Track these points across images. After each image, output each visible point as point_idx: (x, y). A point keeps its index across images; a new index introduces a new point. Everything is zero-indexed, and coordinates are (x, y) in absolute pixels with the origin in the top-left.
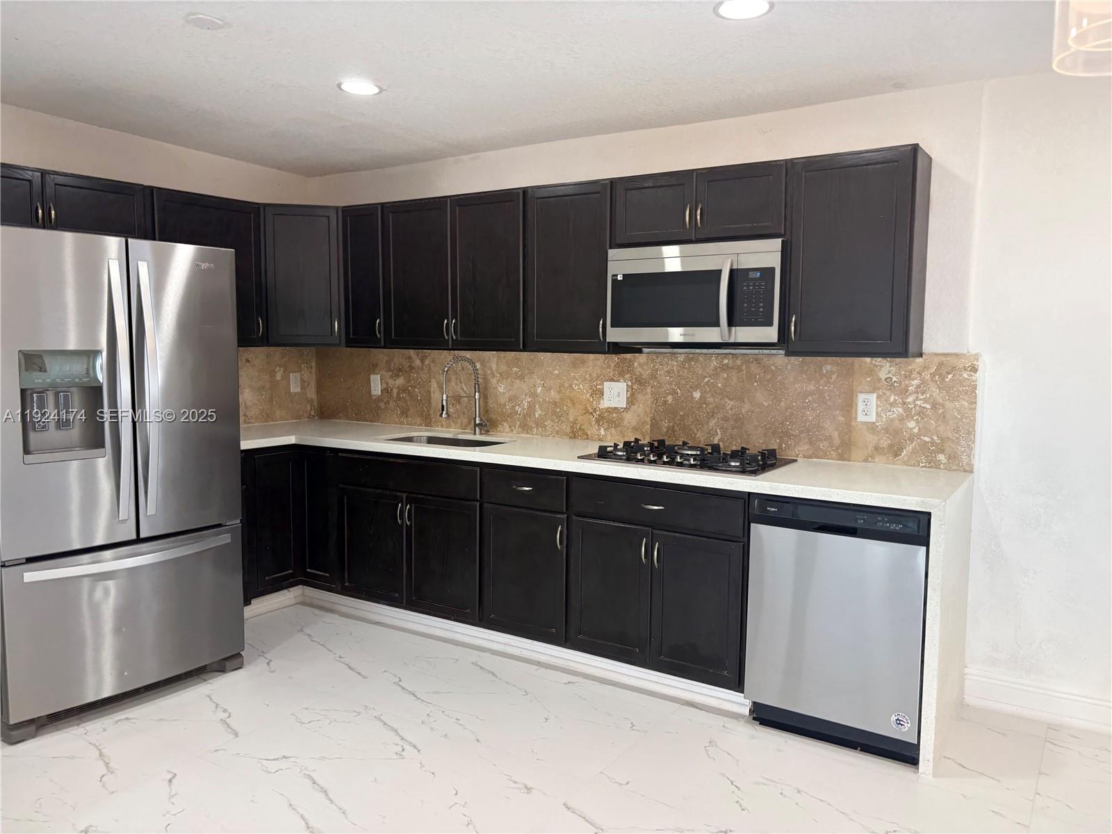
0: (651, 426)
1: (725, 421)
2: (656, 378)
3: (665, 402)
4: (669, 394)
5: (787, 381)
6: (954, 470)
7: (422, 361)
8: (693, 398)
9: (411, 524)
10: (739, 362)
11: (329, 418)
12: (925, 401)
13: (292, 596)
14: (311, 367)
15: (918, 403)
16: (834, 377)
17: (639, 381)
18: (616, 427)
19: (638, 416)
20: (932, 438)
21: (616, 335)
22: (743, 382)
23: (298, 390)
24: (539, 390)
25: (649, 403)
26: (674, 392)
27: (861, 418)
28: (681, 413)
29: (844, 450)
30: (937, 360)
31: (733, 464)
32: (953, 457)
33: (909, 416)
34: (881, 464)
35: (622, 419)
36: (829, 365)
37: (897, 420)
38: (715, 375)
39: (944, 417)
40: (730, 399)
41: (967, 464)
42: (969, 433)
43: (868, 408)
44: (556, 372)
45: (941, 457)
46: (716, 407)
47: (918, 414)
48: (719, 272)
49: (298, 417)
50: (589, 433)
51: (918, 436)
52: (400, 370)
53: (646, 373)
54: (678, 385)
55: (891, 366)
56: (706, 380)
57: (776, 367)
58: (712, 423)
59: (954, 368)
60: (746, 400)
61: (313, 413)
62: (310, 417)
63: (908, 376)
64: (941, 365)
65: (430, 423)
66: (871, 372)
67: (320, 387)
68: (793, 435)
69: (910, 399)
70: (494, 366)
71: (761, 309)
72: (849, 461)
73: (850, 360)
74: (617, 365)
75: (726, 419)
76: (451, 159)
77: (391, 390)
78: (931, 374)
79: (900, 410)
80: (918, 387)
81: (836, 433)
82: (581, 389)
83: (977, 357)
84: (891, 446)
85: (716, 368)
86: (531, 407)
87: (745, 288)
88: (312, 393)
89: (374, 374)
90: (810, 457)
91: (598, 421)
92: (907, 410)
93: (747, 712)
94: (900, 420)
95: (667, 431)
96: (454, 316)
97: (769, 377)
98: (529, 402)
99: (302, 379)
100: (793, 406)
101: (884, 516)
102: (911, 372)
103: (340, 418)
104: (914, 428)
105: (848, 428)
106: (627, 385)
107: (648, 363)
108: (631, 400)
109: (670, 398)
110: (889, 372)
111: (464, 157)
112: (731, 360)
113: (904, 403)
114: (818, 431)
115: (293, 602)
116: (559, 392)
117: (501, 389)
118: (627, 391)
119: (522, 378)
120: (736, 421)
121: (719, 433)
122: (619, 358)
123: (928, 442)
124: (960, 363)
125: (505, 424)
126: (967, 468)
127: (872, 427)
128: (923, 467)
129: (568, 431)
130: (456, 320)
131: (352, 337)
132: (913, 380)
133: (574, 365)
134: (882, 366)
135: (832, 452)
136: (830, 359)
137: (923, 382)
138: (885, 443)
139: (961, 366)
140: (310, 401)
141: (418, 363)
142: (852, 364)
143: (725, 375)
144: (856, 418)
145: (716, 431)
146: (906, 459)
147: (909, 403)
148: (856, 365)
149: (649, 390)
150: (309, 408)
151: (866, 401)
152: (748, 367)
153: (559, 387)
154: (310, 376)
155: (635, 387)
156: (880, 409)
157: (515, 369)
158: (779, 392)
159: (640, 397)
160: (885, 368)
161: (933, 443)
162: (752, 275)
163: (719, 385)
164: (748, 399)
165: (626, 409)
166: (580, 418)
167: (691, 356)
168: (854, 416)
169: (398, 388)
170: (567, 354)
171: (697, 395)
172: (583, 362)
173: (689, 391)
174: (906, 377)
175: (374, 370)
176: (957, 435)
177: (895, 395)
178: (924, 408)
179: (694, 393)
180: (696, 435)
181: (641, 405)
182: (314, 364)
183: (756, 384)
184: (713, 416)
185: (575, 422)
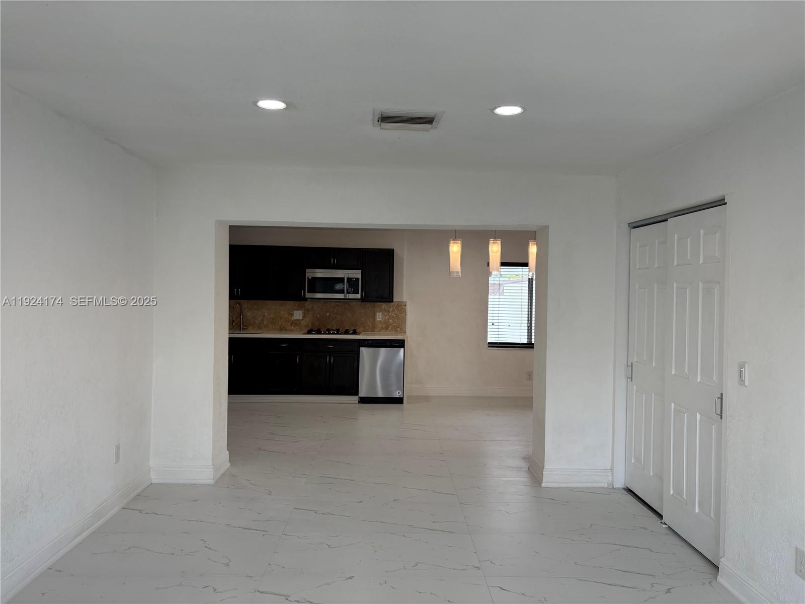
0: (311, 325)
2: (313, 309)
3: (317, 317)
4: (318, 314)
5: (356, 310)
6: (402, 333)
8: (326, 315)
10: (342, 304)
12: (394, 314)
15: (392, 315)
16: (370, 308)
18: (298, 326)
19: (307, 322)
20: (396, 324)
21: (309, 295)
24: (266, 314)
25: (311, 317)
26: (320, 314)
27: (378, 319)
28: (322, 320)
29: (373, 329)
30: (397, 303)
32: (401, 329)
33: (390, 319)
35: (300, 323)
36: (368, 304)
38: (334, 308)
39: (399, 318)
40: (339, 315)
41: (405, 329)
42: (405, 322)
43: (379, 317)
44: (274, 307)
45: (398, 329)
46: (334, 318)
47: (393, 318)
48: (344, 278)
50: (288, 328)
51: (393, 324)
53: (310, 308)
54: (321, 311)
56: (331, 309)
58: (333, 323)
59: (401, 305)
63: (390, 308)
64: (398, 304)
66: (380, 307)
70: (246, 306)
71: (355, 289)
72: (374, 332)
73: (374, 303)
74: (299, 305)
79: (388, 317)
80: (392, 310)
81: (371, 325)
82: (284, 313)
84: (386, 327)
85: (334, 306)
86: (262, 320)
90: (364, 332)
91: (291, 324)
92: (390, 317)
93: (358, 401)
94: (388, 320)
95: (317, 326)
102: (390, 306)
104: (392, 322)
105: (374, 322)
106: (303, 312)
107: (310, 304)
108: (304, 317)
109: (318, 316)
110: (385, 307)
112: (339, 303)
113: (389, 315)
114: (365, 324)
116: (275, 315)
117: (250, 314)
118: (303, 314)
119: (258, 310)
120: (340, 322)
122: (299, 303)
124: (403, 304)
125: (252, 327)
126: (405, 331)
127: (380, 322)
128: (394, 332)
129: (278, 328)
133: (281, 305)
135: (370, 330)
137: (394, 309)
138: (384, 326)
142: (375, 305)
143: (337, 308)
145: (334, 325)
146: (390, 330)
149: (311, 313)
151: (379, 315)
152: (344, 305)
153: (275, 313)
155: (306, 312)
156: (382, 317)
157: (255, 307)
158: (354, 313)
159: (307, 316)
160: (384, 305)
161: (396, 326)
162: (352, 280)
163: (335, 311)
164: (345, 316)
165: (302, 320)
166: (284, 323)
167: (326, 302)
168: (375, 319)
170: (278, 301)
171: (328, 314)
172: (285, 304)
173: (325, 313)
176: (402, 323)
177: (386, 313)
178: (394, 316)
181: (308, 318)
184: (333, 321)
185: (282, 324)
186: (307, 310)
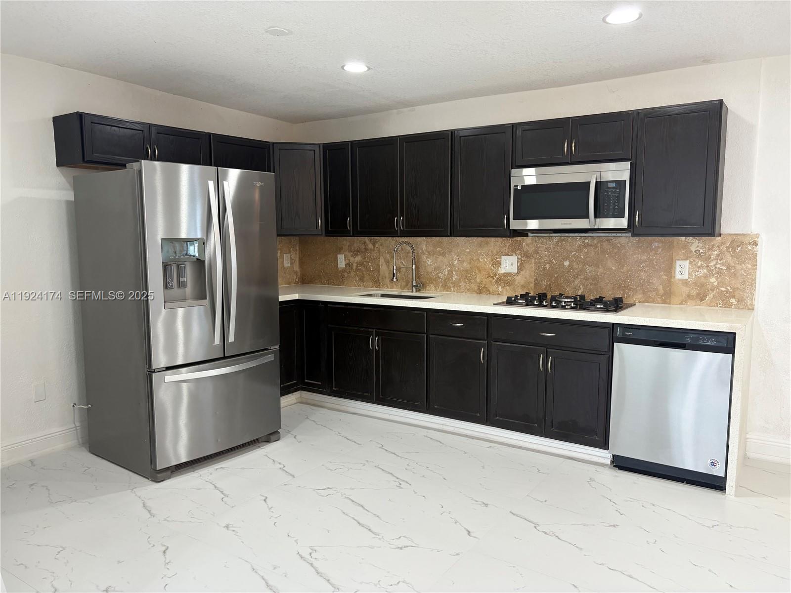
0: (534, 284)
1: (586, 280)
2: (538, 253)
3: (545, 269)
4: (547, 263)
5: (628, 254)
6: (742, 309)
7: (374, 244)
8: (564, 265)
9: (379, 349)
10: (595, 242)
11: (308, 284)
12: (723, 264)
13: (294, 398)
14: (296, 250)
15: (718, 266)
16: (660, 250)
17: (526, 255)
18: (510, 285)
19: (526, 278)
20: (727, 289)
21: (515, 225)
22: (598, 254)
23: (289, 265)
24: (456, 262)
25: (533, 269)
26: (550, 262)
27: (678, 276)
28: (556, 276)
29: (666, 297)
30: (730, 238)
31: (599, 306)
32: (740, 300)
33: (711, 273)
34: (691, 306)
35: (514, 280)
36: (657, 242)
37: (703, 278)
38: (579, 249)
39: (735, 275)
40: (589, 266)
41: (751, 304)
42: (752, 285)
43: (683, 270)
44: (468, 250)
45: (733, 300)
46: (580, 271)
47: (718, 273)
48: (589, 183)
49: (289, 283)
50: (491, 290)
51: (717, 287)
52: (358, 251)
53: (531, 250)
54: (553, 257)
55: (699, 243)
56: (573, 253)
57: (620, 244)
58: (577, 281)
59: (742, 243)
60: (600, 267)
61: (297, 281)
62: (296, 283)
63: (711, 249)
64: (733, 241)
65: (379, 285)
66: (685, 247)
67: (302, 264)
68: (632, 288)
69: (712, 264)
70: (424, 247)
71: (617, 207)
72: (670, 304)
73: (671, 239)
74: (511, 245)
75: (587, 279)
76: (395, 111)
77: (352, 265)
78: (726, 247)
79: (705, 271)
80: (718, 255)
81: (661, 286)
82: (485, 261)
83: (757, 236)
84: (698, 294)
85: (579, 246)
86: (450, 274)
87: (606, 193)
88: (297, 268)
89: (340, 254)
90: (643, 302)
91: (497, 282)
92: (710, 271)
93: (609, 462)
94: (705, 277)
95: (546, 287)
96: (402, 215)
97: (616, 251)
98: (448, 271)
99: (291, 258)
100: (632, 270)
101: (703, 336)
102: (713, 246)
103: (316, 283)
104: (715, 282)
105: (669, 283)
106: (518, 258)
107: (532, 243)
108: (521, 268)
109: (548, 266)
110: (698, 246)
111: (405, 110)
112: (590, 241)
113: (708, 266)
114: (649, 285)
115: (295, 401)
116: (470, 263)
117: (429, 262)
118: (518, 262)
119: (443, 255)
120: (593, 280)
121: (582, 289)
122: (512, 241)
123: (724, 291)
124: (746, 240)
125: (432, 285)
126: (750, 307)
127: (685, 282)
128: (720, 307)
129: (476, 289)
130: (403, 217)
131: (330, 229)
132: (714, 251)
133: (480, 245)
134: (693, 243)
135: (658, 299)
136: (657, 238)
137: (721, 252)
138: (694, 292)
139: (747, 242)
140: (296, 273)
141: (370, 246)
142: (672, 242)
143: (586, 250)
144: (675, 277)
145: (580, 287)
146: (708, 302)
147: (711, 266)
148: (675, 243)
149: (533, 261)
150: (295, 277)
151: (682, 265)
152: (601, 245)
153: (470, 260)
154: (296, 256)
155: (523, 259)
156: (691, 270)
157: (438, 249)
158: (623, 261)
159: (527, 266)
160: (695, 244)
161: (727, 292)
162: (610, 185)
163: (582, 257)
164: (602, 265)
165: (517, 274)
166: (484, 280)
167: (563, 238)
168: (673, 275)
169: (357, 263)
170: (475, 238)
171: (567, 263)
172: (487, 243)
173: (561, 261)
174: (709, 249)
175: (340, 251)
176: (744, 286)
177: (702, 261)
178: (722, 269)
179: (565, 262)
180: (565, 289)
181: (528, 271)
182: (298, 248)
183: (607, 256)
184: (577, 277)
185: (481, 283)
186: (527, 255)
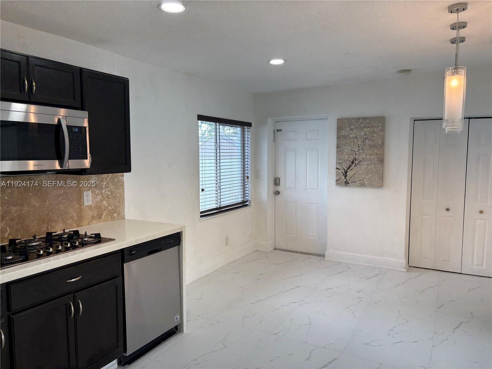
1: (12, 221)
6: (120, 219)
12: (109, 191)
15: (106, 192)
20: (112, 207)
22: (22, 193)
27: (86, 203)
29: (79, 222)
32: (119, 214)
33: (104, 199)
34: (95, 224)
36: (69, 179)
37: (99, 202)
39: (115, 197)
40: (14, 206)
41: (123, 215)
42: (123, 202)
43: (88, 199)
45: (115, 215)
47: (107, 198)
51: (107, 207)
55: (95, 177)
59: (117, 176)
63: (102, 181)
68: (54, 220)
69: (103, 191)
72: (82, 226)
75: (12, 220)
78: (110, 179)
79: (100, 197)
80: (106, 185)
81: (75, 213)
84: (98, 214)
92: (103, 196)
94: (100, 202)
97: (38, 188)
100: (53, 204)
102: (103, 179)
104: (106, 204)
105: (80, 210)
110: (95, 180)
113: (101, 193)
114: (66, 214)
120: (19, 219)
123: (111, 210)
126: (123, 217)
127: (90, 207)
128: (110, 221)
134: (92, 177)
135: (74, 224)
137: (108, 183)
138: (95, 214)
143: (9, 191)
144: (84, 204)
145: (6, 229)
146: (104, 219)
147: (103, 193)
148: (82, 178)
151: (88, 195)
156: (93, 198)
161: (112, 209)
163: (6, 198)
164: (26, 204)
168: (82, 203)
176: (120, 204)
177: (98, 190)
178: (109, 194)
183: (30, 194)
